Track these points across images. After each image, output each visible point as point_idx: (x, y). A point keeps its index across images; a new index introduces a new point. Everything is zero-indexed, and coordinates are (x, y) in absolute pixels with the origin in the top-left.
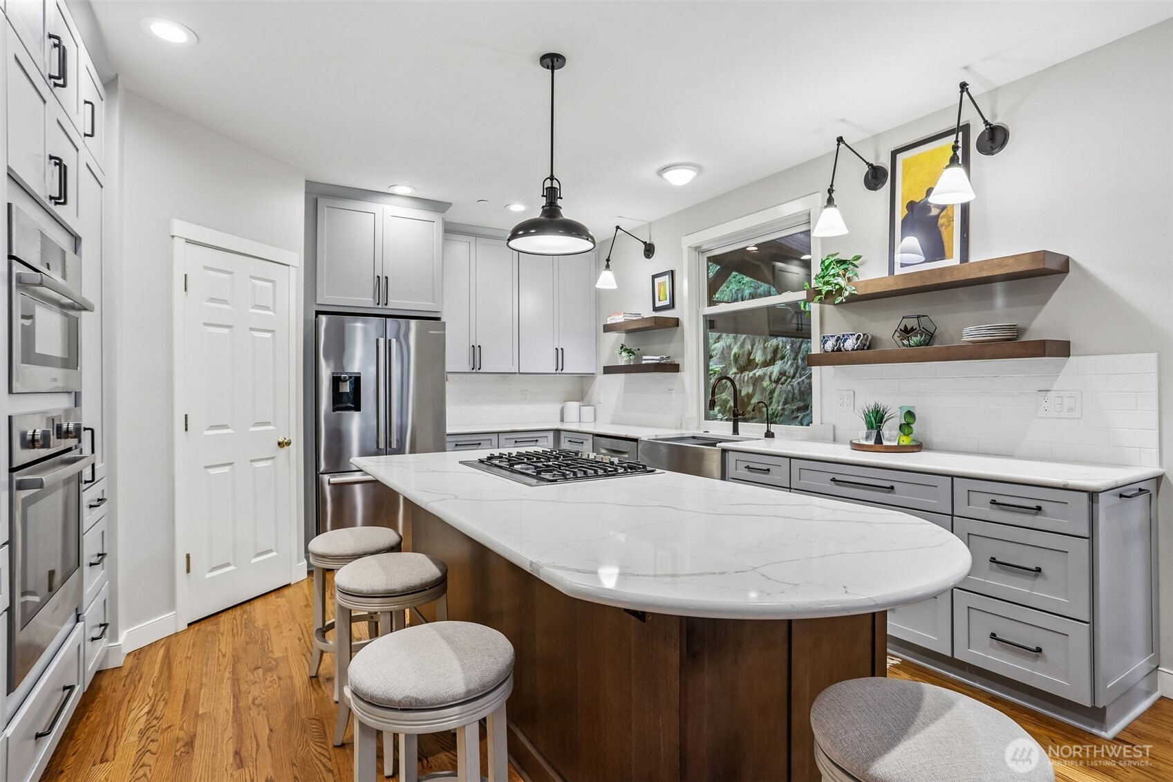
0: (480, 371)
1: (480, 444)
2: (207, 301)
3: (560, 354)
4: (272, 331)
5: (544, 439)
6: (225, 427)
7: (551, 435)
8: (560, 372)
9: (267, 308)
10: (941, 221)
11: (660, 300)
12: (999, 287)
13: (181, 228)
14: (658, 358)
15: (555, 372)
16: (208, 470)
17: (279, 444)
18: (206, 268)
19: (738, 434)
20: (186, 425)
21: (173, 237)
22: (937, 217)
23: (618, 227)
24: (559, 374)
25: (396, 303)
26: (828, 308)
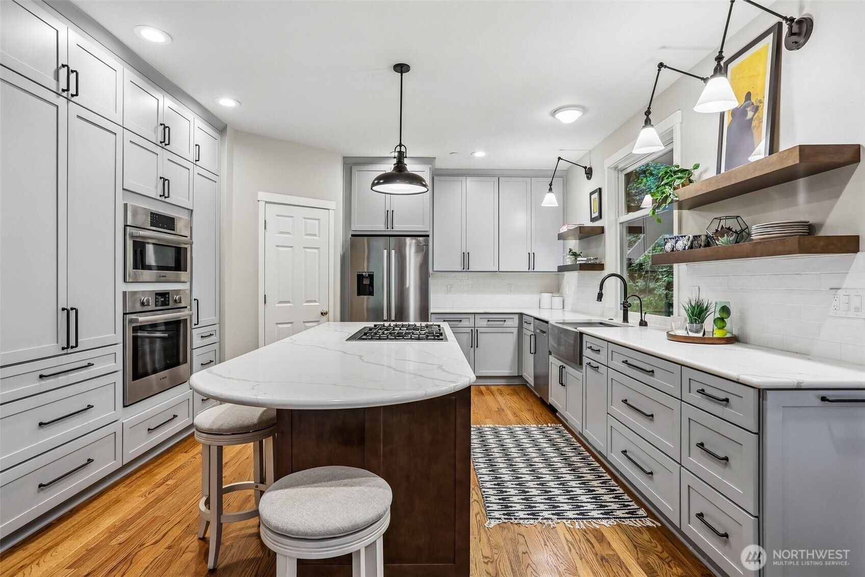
0: (469, 270)
1: (461, 321)
2: (278, 233)
3: (531, 257)
4: (318, 248)
5: (510, 320)
6: (288, 302)
7: (516, 317)
8: (532, 270)
9: (315, 235)
10: (754, 123)
11: (594, 213)
12: (801, 183)
13: (263, 196)
14: (585, 259)
15: (528, 270)
16: (278, 325)
17: (322, 313)
18: (277, 215)
19: (628, 322)
20: (265, 300)
21: (259, 201)
22: (752, 119)
23: (559, 158)
24: (532, 272)
25: (400, 227)
26: (685, 212)
